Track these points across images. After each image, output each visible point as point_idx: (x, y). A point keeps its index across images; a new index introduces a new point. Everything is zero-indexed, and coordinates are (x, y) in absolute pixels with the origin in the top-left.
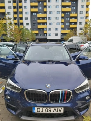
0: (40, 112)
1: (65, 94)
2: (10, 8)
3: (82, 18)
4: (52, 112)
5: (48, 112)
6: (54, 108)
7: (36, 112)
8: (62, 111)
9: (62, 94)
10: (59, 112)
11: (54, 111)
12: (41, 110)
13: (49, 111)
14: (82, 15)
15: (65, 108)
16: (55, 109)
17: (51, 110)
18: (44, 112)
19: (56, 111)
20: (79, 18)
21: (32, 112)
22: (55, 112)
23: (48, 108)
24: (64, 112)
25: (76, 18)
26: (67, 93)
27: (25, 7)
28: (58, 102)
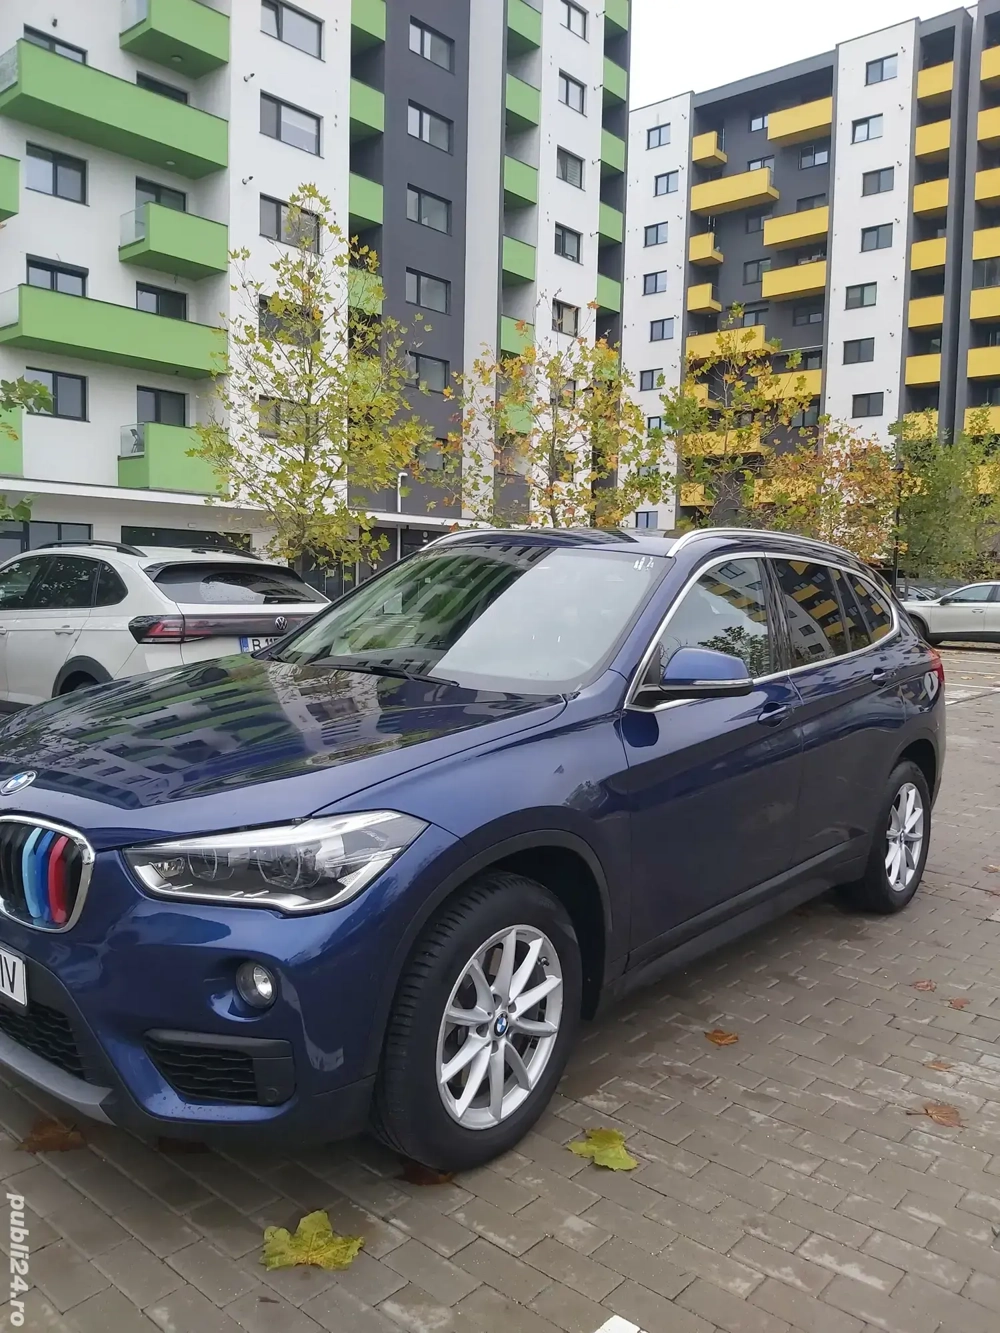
2: (875, 237)
10: (7, 988)
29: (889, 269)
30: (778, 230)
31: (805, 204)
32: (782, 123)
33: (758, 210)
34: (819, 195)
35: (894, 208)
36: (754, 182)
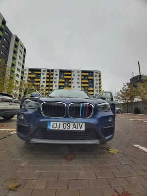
0: (57, 129)
1: (86, 107)
2: (44, 82)
3: (97, 91)
4: (71, 129)
5: (66, 129)
6: (73, 123)
7: (52, 128)
8: (83, 129)
9: (83, 107)
10: (79, 129)
11: (73, 127)
12: (58, 126)
13: (67, 127)
14: (97, 89)
15: (87, 124)
16: (75, 124)
17: (69, 126)
18: (61, 128)
19: (76, 127)
20: (95, 91)
21: (46, 129)
22: (74, 129)
23: (67, 123)
24: (86, 129)
25: (93, 91)
26: (89, 107)
27: (55, 82)
28: (79, 117)
29: (44, 85)
30: (36, 80)
31: (38, 78)
32: (36, 72)
33: (34, 78)
34: (39, 78)
35: (45, 80)
36: (34, 76)
